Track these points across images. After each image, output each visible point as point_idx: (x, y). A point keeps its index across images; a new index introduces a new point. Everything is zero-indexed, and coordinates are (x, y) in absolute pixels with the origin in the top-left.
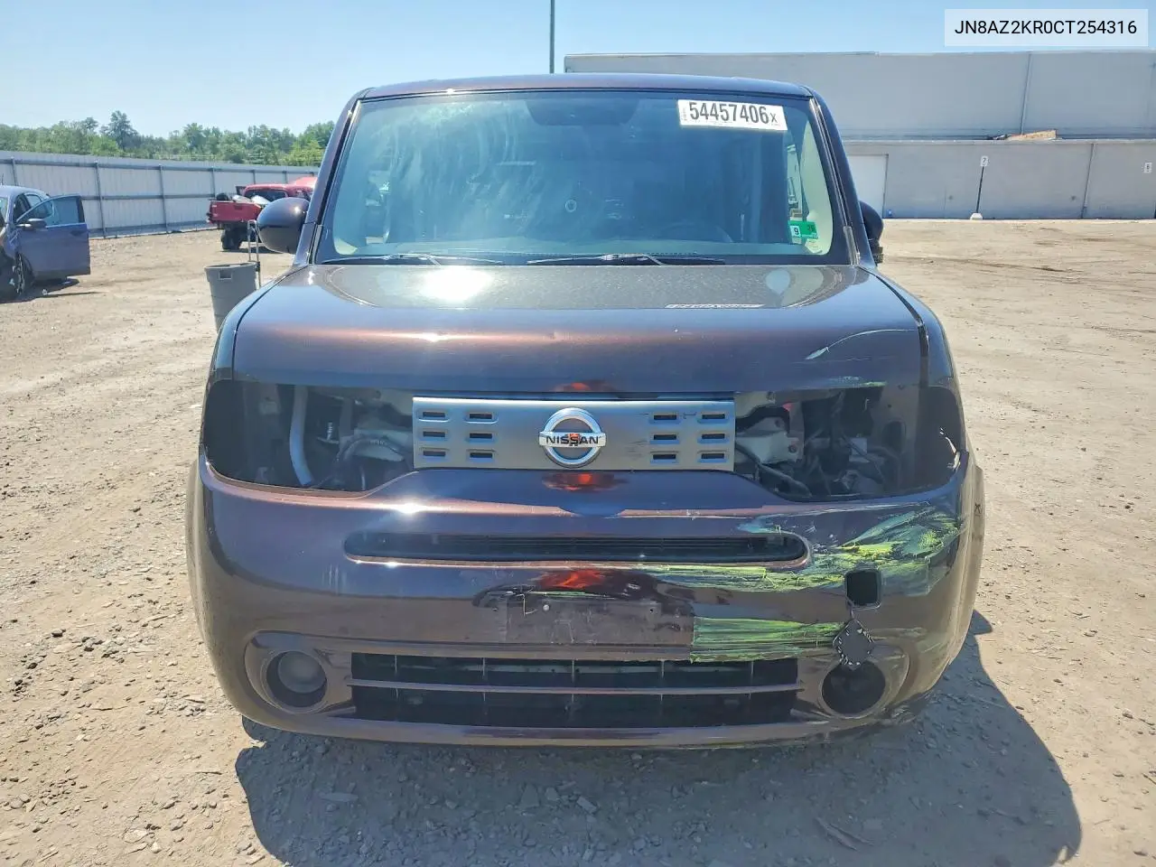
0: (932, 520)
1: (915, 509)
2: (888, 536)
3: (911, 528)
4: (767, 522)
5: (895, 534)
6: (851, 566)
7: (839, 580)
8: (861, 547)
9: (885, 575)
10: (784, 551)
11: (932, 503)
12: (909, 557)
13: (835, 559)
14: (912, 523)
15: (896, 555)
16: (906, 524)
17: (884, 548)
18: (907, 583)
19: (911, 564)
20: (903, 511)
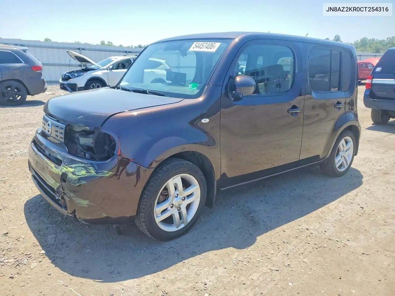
0: (88, 168)
1: (85, 164)
2: (75, 168)
3: (81, 168)
4: (61, 156)
5: (76, 168)
6: (64, 171)
7: (61, 173)
8: (69, 168)
9: (68, 176)
10: (58, 162)
11: (90, 164)
12: (75, 174)
13: (63, 169)
14: (82, 167)
15: (73, 173)
16: (81, 166)
17: (72, 170)
18: (72, 180)
19: (74, 176)
20: (82, 163)
